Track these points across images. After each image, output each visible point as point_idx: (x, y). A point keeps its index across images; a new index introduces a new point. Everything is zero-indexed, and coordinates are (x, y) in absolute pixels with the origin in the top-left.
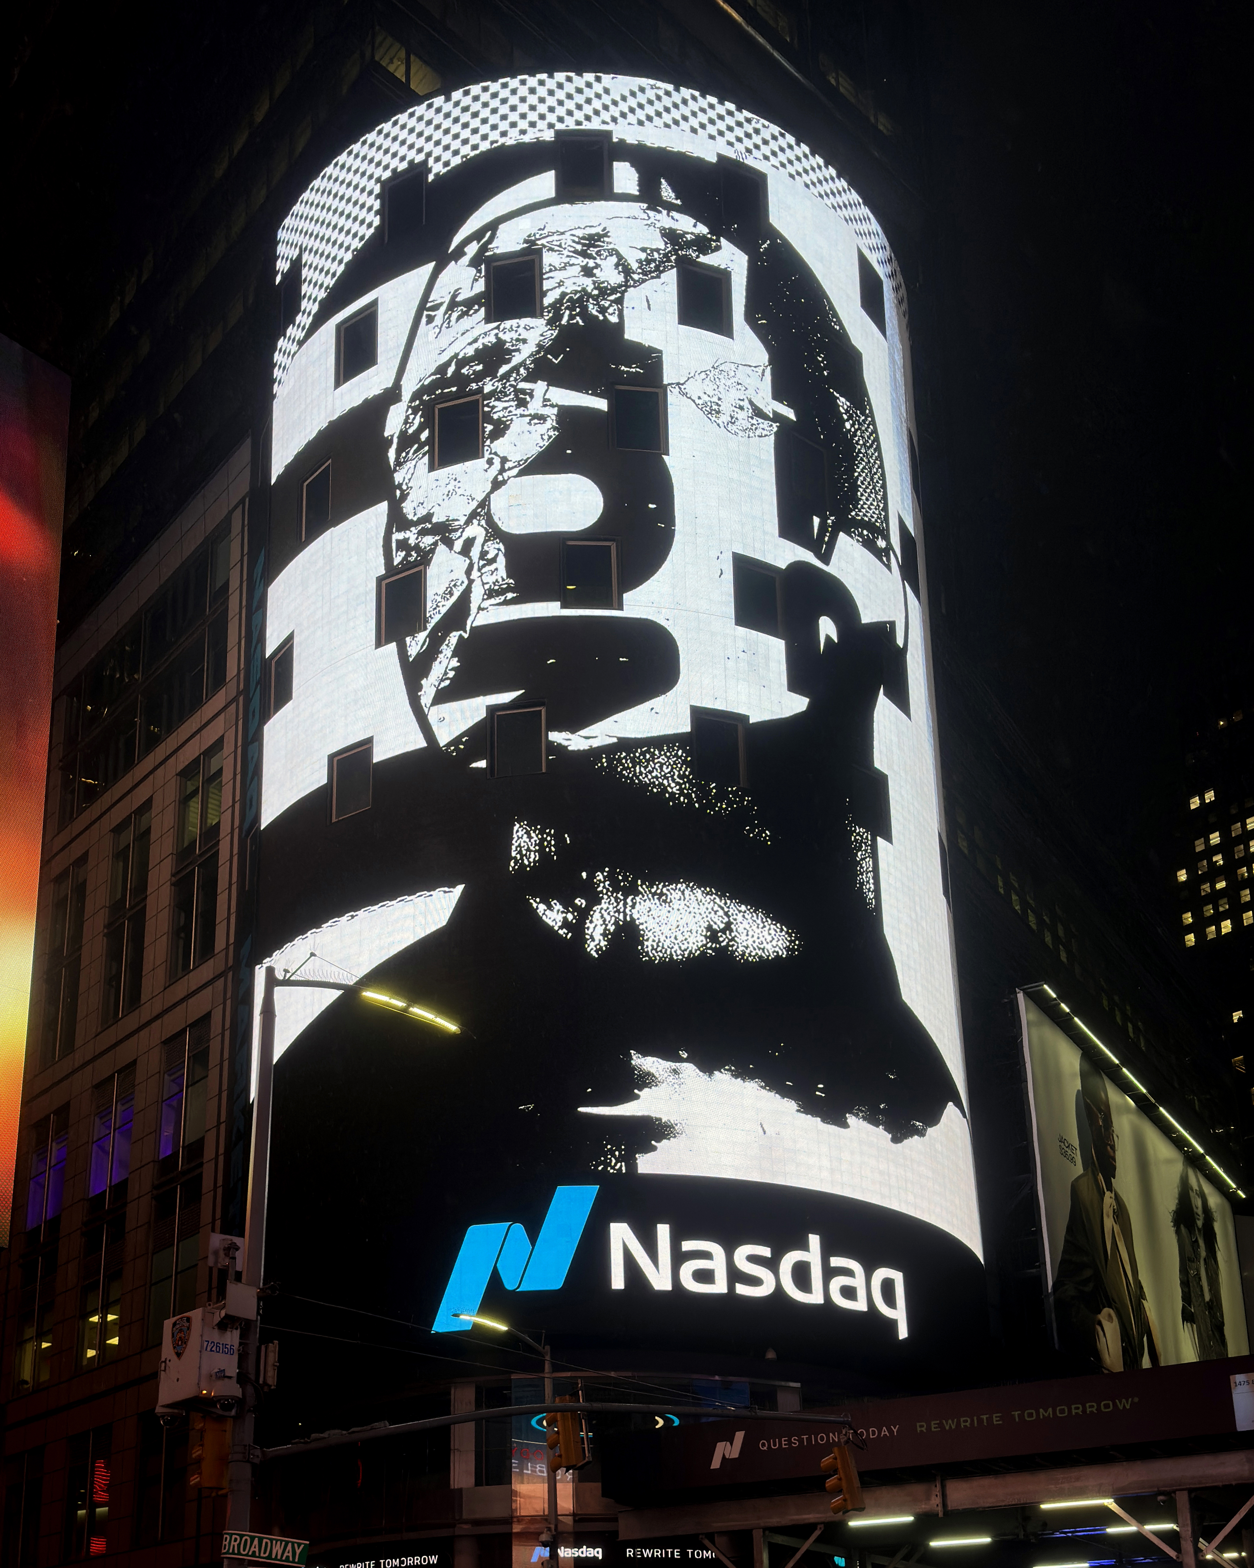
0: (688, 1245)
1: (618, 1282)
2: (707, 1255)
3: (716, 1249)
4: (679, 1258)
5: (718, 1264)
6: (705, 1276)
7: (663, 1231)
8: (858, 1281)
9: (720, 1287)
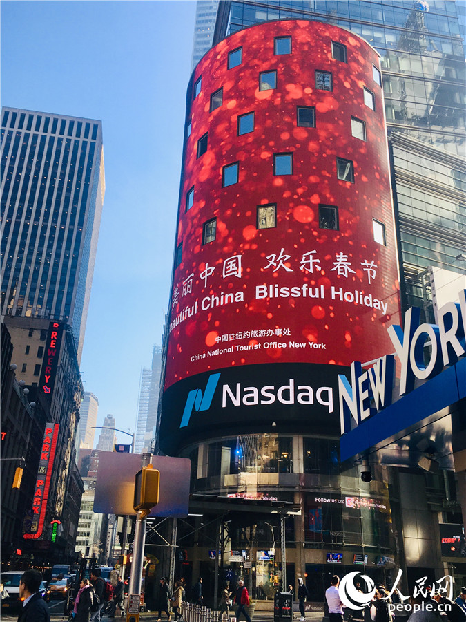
0: (246, 389)
1: (224, 405)
2: (252, 392)
3: (255, 390)
4: (243, 394)
5: (255, 395)
6: (250, 399)
7: (238, 385)
8: (311, 394)
9: (255, 402)
